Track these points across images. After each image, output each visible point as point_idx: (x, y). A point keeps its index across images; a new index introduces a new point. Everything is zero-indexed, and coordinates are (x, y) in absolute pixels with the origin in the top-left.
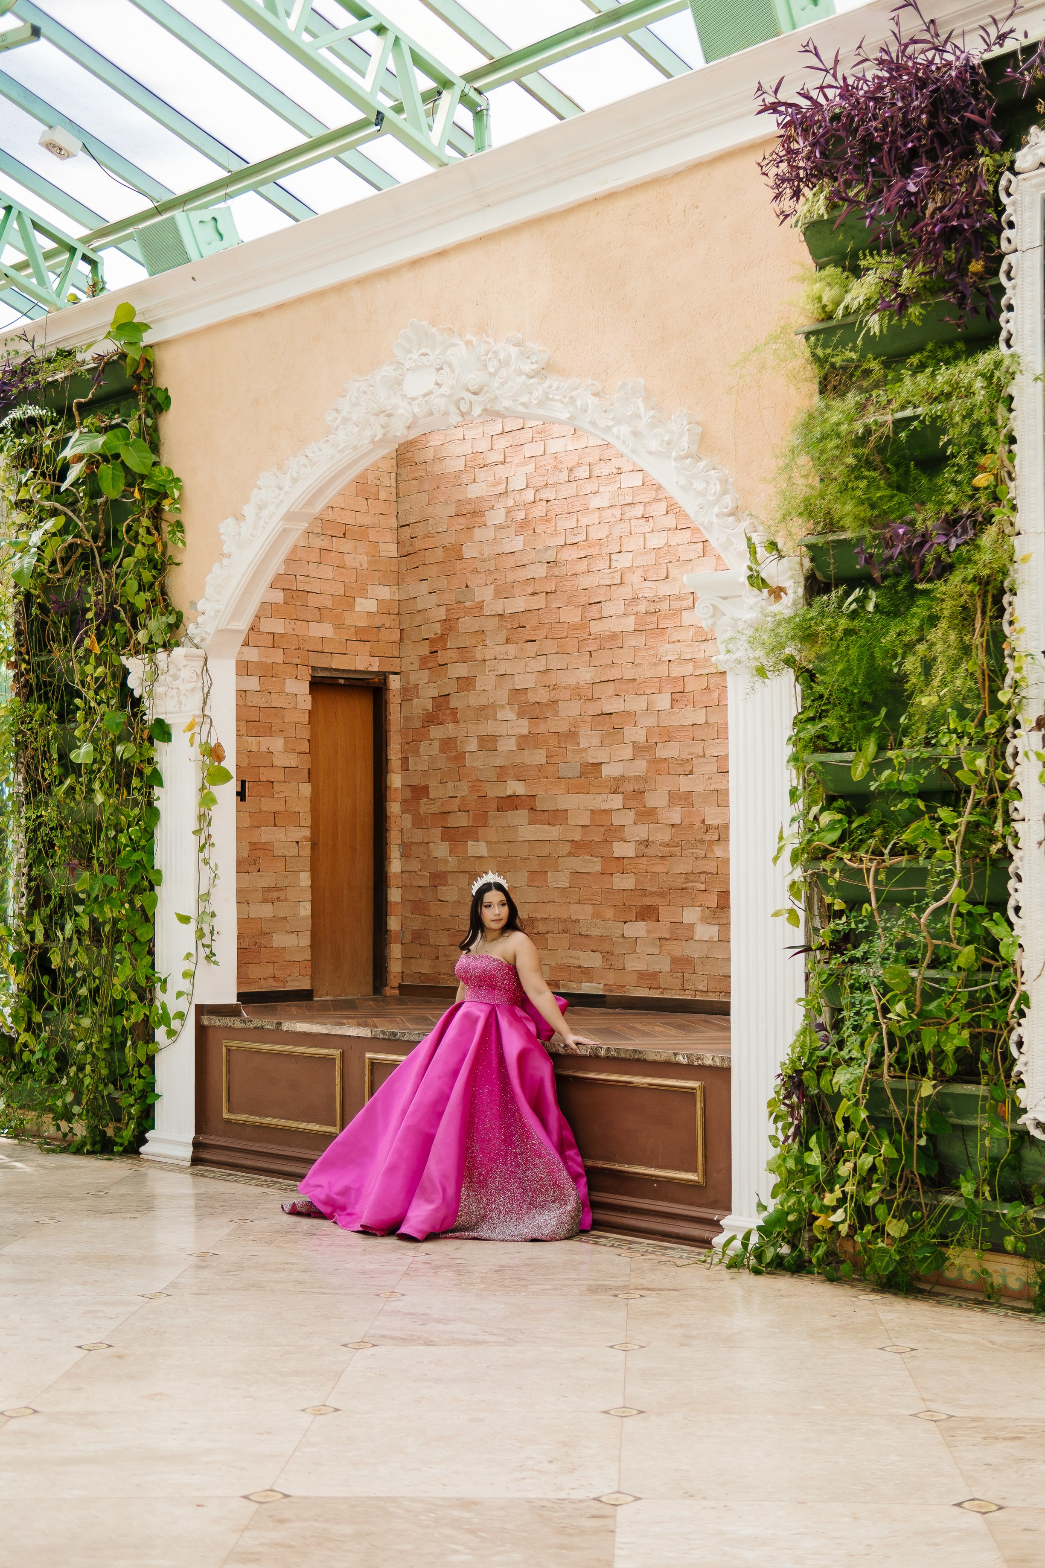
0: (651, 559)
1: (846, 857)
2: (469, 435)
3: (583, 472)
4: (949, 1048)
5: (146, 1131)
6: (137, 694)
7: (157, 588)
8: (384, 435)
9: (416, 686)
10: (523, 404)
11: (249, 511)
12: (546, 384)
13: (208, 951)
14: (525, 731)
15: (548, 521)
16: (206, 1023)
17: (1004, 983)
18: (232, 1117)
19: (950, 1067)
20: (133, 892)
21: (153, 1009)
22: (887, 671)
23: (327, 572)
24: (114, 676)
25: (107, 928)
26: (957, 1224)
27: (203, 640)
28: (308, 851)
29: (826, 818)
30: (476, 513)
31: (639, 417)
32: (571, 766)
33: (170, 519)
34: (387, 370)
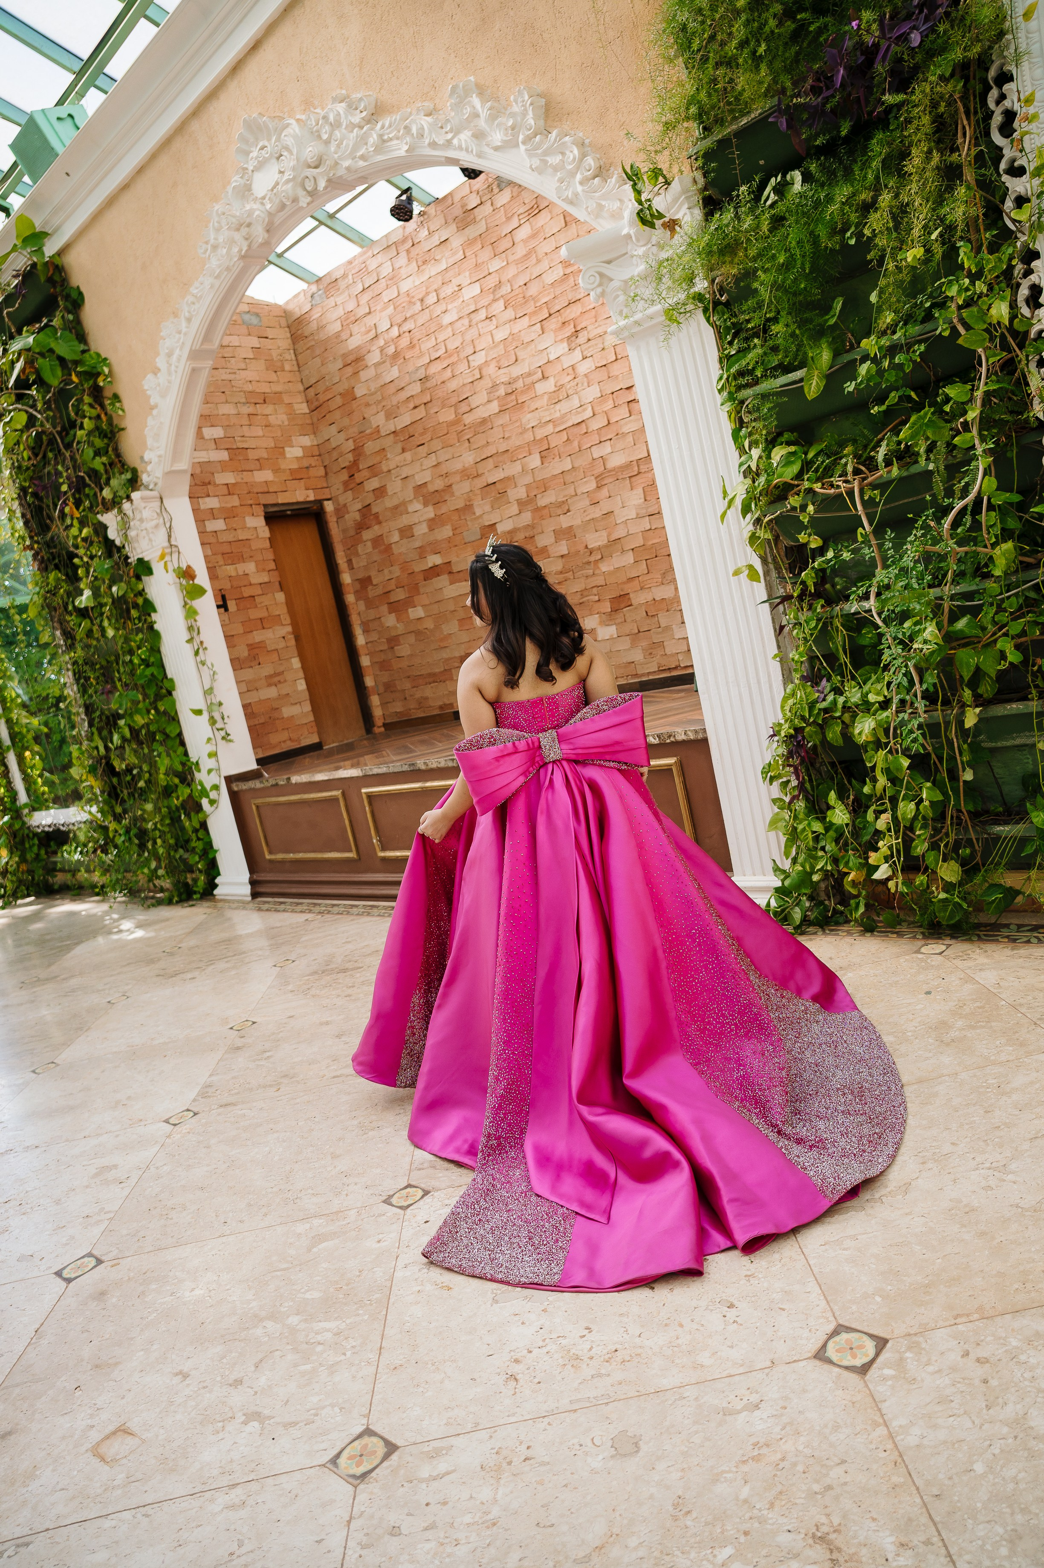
0: (500, 350)
1: (817, 487)
2: (339, 300)
3: (432, 298)
5: (215, 878)
6: (118, 542)
7: (110, 452)
8: (249, 246)
9: (345, 505)
11: (161, 362)
12: (379, 125)
13: (223, 733)
14: (432, 515)
15: (413, 347)
16: (236, 789)
18: (273, 857)
19: (987, 689)
20: (155, 701)
21: (193, 786)
23: (258, 431)
24: (96, 532)
25: (143, 732)
27: (156, 484)
28: (293, 642)
29: (778, 453)
30: (358, 360)
31: (477, 115)
33: (108, 393)
34: (236, 180)
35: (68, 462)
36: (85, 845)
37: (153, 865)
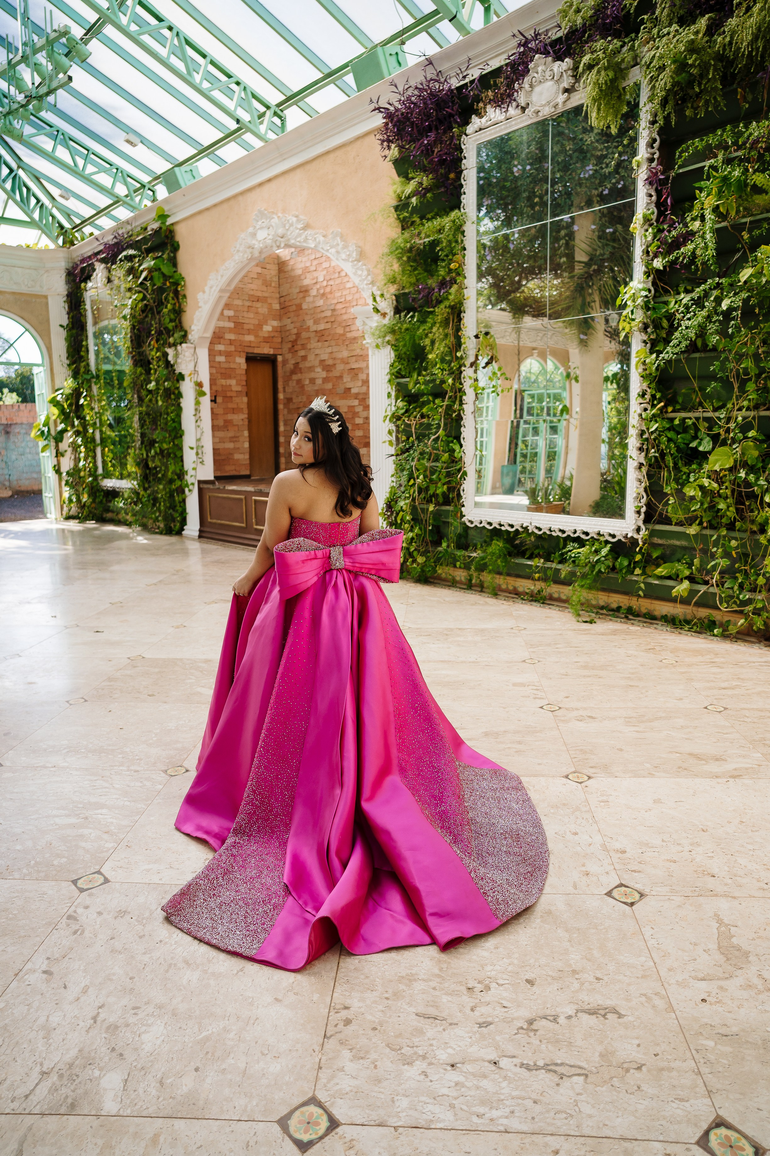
1: (406, 419)
4: (439, 491)
5: (184, 526)
6: (172, 362)
7: (177, 321)
8: (252, 256)
9: (287, 360)
10: (299, 242)
11: (207, 289)
12: (306, 233)
13: (201, 460)
14: (325, 376)
15: (332, 293)
16: (202, 487)
17: (458, 467)
18: (211, 521)
19: (441, 500)
20: (174, 438)
21: (183, 482)
22: (419, 344)
23: (251, 315)
24: (163, 356)
25: (166, 452)
26: (441, 558)
27: (194, 341)
28: (246, 423)
29: (400, 404)
30: (307, 291)
31: (338, 245)
32: (340, 389)
33: (182, 293)
34: (251, 230)
35: (157, 320)
36: (127, 500)
37: (157, 514)
